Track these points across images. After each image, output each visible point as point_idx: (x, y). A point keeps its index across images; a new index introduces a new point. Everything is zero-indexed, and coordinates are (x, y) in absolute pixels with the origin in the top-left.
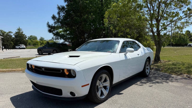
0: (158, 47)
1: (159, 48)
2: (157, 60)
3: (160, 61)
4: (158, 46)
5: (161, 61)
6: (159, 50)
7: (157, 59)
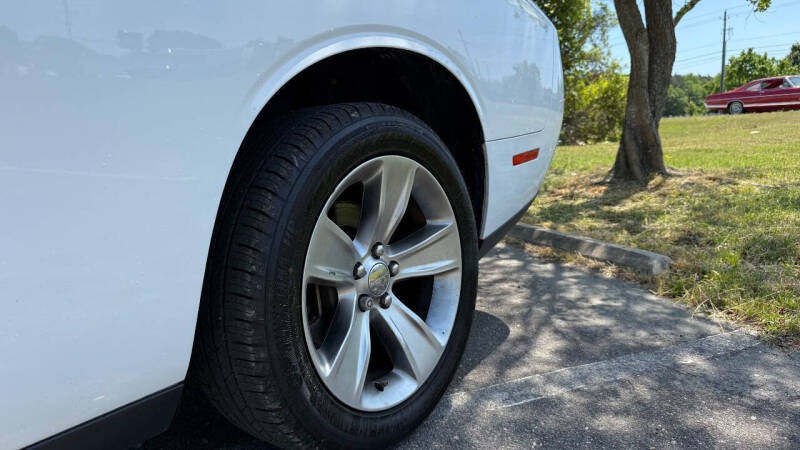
0: (646, 58)
1: (651, 62)
2: (636, 169)
3: (658, 179)
4: (644, 47)
5: (666, 176)
6: (650, 86)
7: (634, 157)
